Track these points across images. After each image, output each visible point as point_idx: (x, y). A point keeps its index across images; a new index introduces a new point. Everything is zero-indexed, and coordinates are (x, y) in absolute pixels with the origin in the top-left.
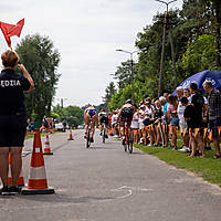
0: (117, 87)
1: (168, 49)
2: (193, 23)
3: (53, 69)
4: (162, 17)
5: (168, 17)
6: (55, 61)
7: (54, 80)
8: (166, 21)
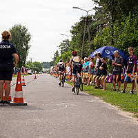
0: (60, 53)
1: (87, 35)
2: (100, 22)
3: (27, 42)
4: (85, 18)
5: (87, 18)
6: (28, 38)
7: (27, 48)
8: (86, 21)
